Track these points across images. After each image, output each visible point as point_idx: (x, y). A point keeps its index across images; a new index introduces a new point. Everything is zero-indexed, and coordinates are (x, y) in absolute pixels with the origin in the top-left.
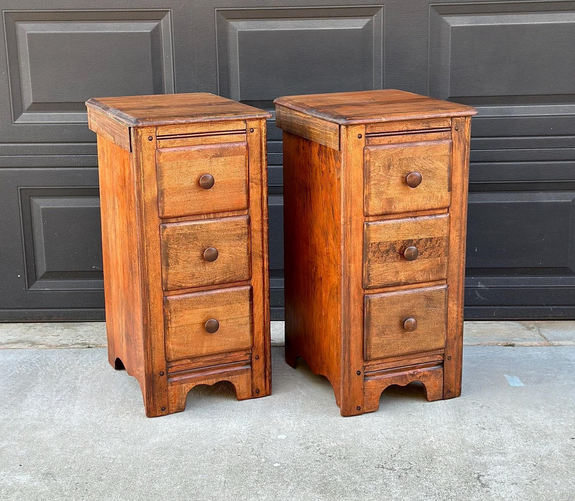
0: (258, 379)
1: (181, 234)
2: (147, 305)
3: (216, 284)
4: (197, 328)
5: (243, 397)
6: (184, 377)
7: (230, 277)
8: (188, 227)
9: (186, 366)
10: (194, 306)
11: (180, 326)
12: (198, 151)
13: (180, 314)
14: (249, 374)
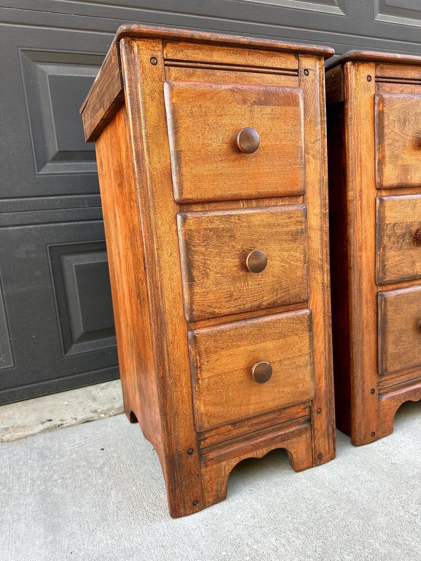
0: (321, 440)
1: (210, 230)
2: (162, 346)
3: (263, 309)
4: (240, 376)
5: (302, 467)
6: (222, 452)
7: (282, 297)
8: (221, 218)
9: (225, 435)
10: (234, 344)
11: (214, 376)
12: (232, 90)
13: (214, 357)
14: (309, 434)
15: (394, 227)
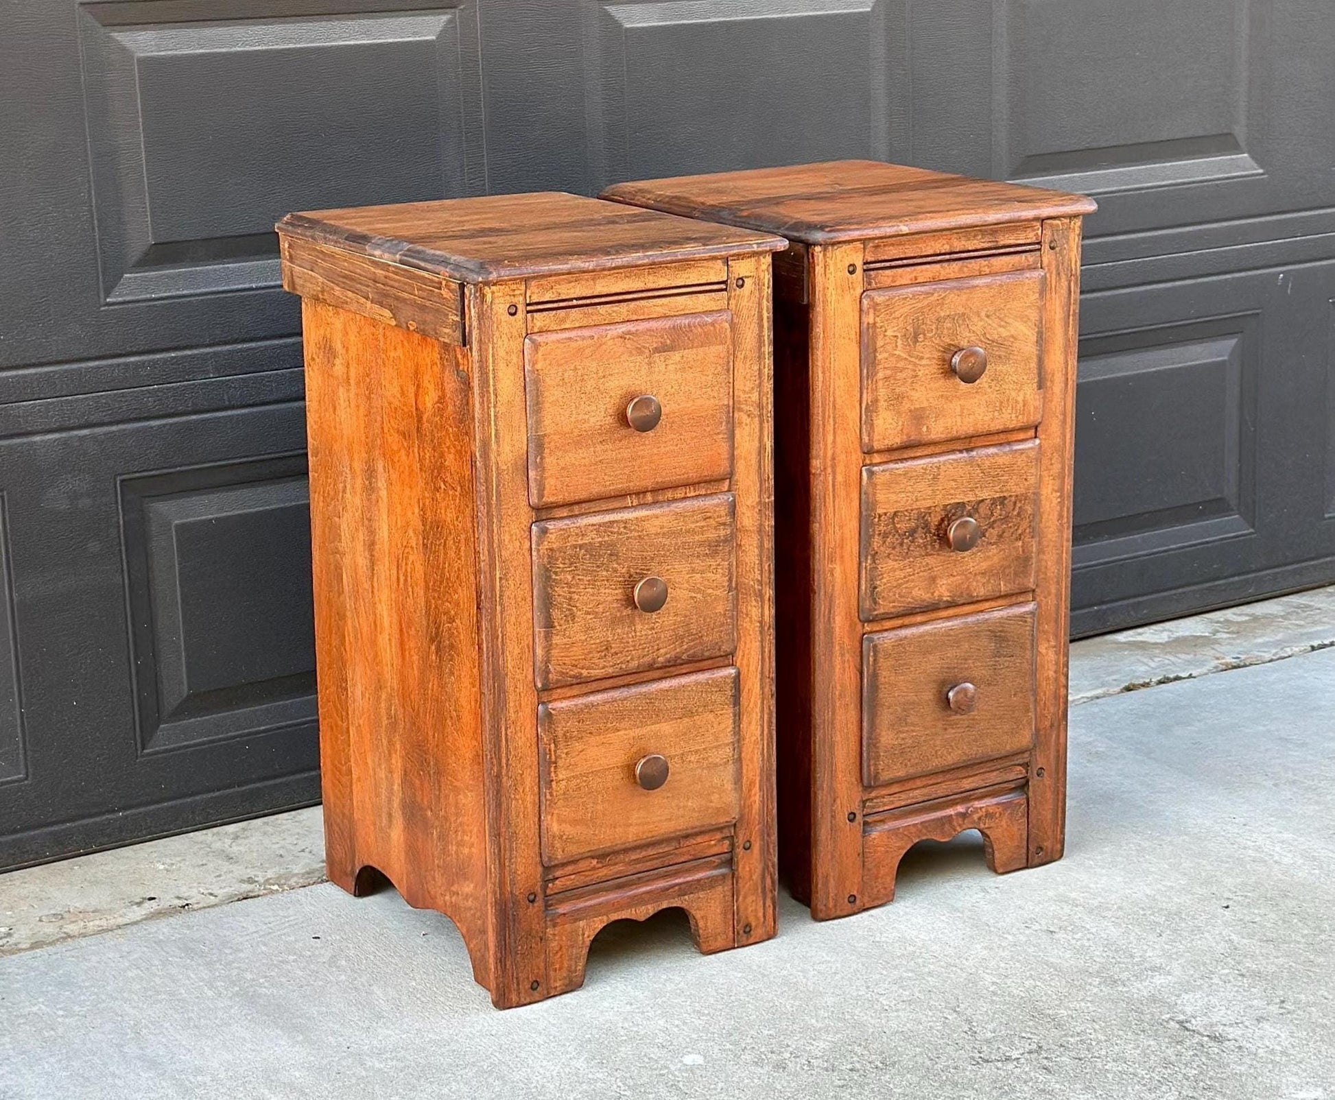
0: (750, 899)
1: (581, 546)
2: (499, 728)
3: (658, 668)
4: (617, 778)
5: (713, 946)
6: (581, 904)
7: (689, 648)
8: (598, 527)
9: (586, 876)
10: (609, 725)
11: (576, 777)
12: (623, 337)
13: (578, 746)
14: (727, 888)
15: (893, 518)
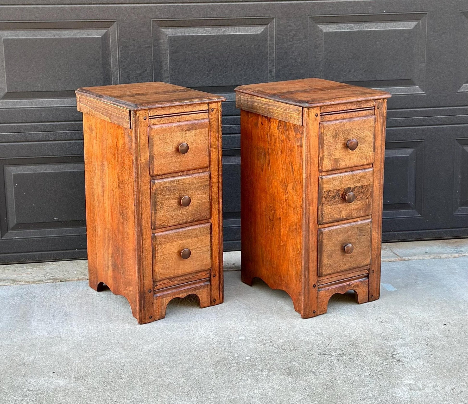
0: (215, 291)
1: (165, 187)
2: (140, 241)
3: (188, 223)
4: (175, 256)
5: (204, 305)
6: (165, 293)
7: (197, 217)
8: (170, 182)
9: (166, 285)
10: (173, 240)
11: (163, 255)
12: (177, 126)
13: (164, 246)
14: (209, 288)
